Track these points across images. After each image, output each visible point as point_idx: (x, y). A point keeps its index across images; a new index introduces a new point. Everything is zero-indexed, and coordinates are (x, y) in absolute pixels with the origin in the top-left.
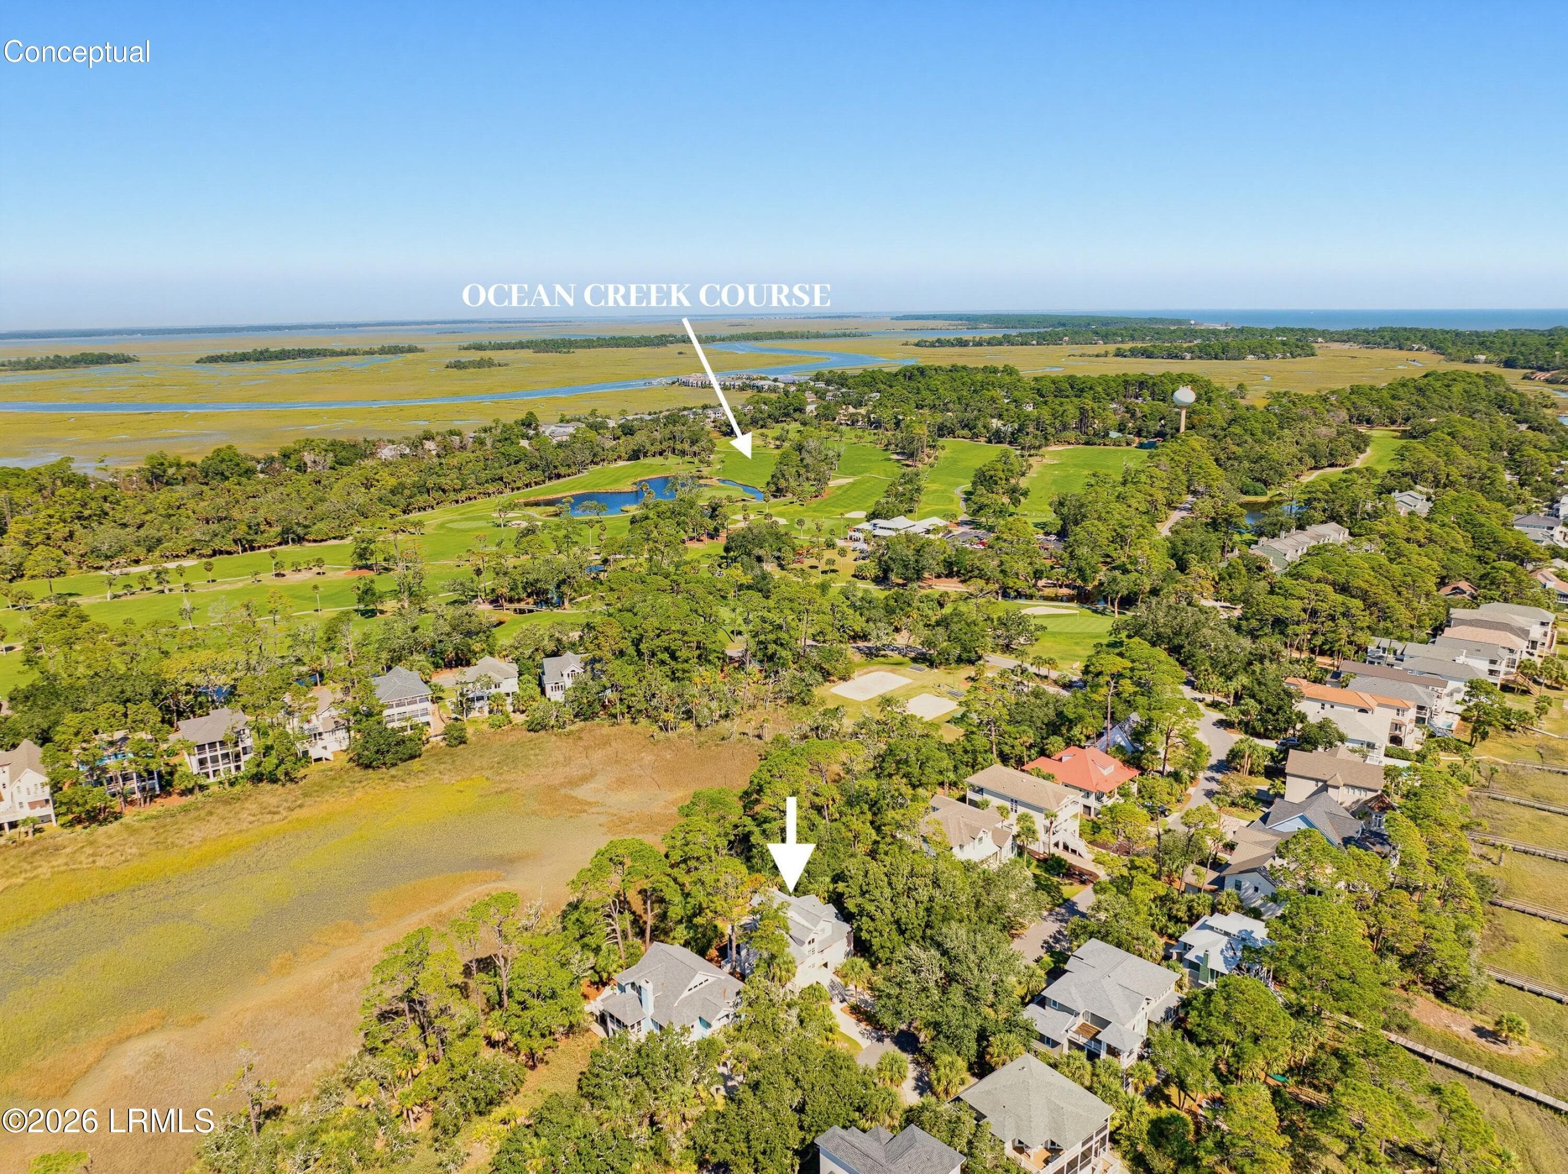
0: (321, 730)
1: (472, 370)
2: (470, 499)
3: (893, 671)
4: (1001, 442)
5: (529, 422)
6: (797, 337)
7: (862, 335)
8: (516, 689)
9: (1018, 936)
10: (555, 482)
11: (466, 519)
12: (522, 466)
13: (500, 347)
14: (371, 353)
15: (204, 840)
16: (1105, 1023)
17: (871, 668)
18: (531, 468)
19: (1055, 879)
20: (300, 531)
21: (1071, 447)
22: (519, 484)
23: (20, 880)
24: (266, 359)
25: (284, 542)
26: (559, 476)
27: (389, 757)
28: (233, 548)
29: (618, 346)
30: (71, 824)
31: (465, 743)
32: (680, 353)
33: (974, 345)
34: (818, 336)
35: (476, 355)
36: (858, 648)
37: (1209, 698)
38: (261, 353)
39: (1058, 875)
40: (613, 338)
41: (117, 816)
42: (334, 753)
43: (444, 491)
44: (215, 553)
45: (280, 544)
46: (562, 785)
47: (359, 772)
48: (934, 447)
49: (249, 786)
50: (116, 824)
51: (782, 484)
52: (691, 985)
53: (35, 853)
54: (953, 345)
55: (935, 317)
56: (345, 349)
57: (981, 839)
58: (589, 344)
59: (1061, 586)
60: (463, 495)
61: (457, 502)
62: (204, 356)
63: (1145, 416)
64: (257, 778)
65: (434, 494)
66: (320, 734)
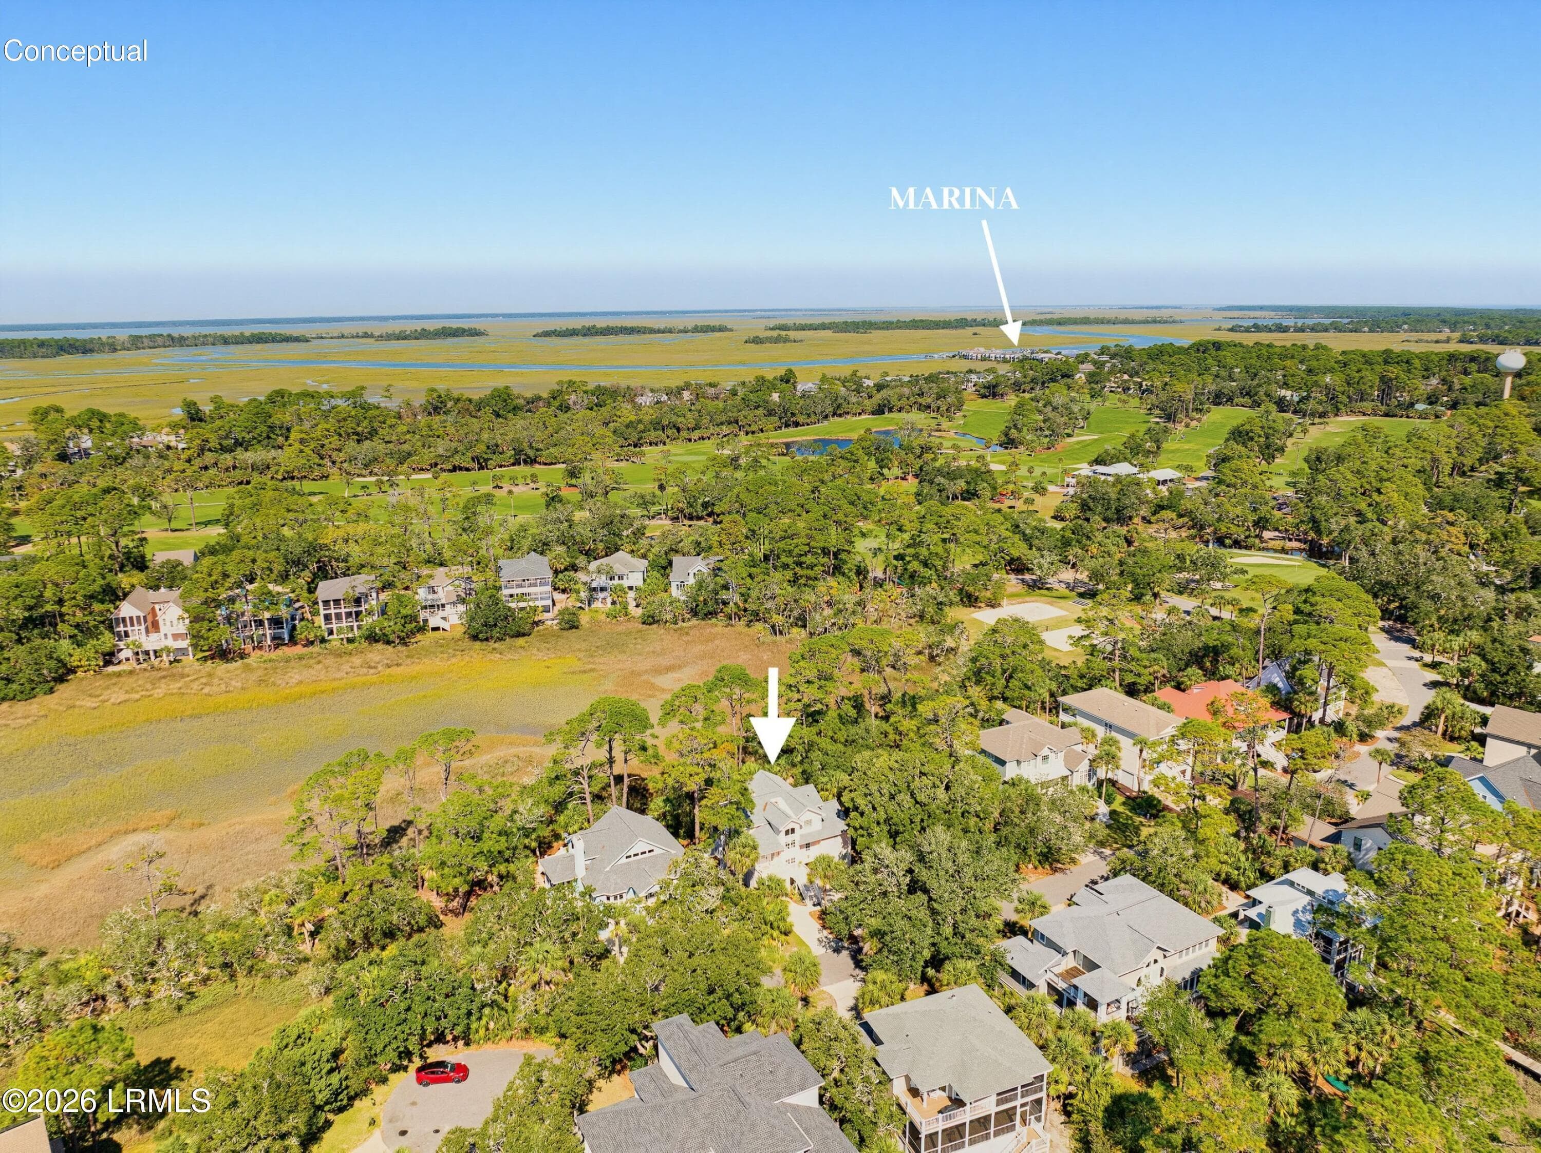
0: (443, 602)
1: (768, 345)
2: (703, 439)
3: (1051, 604)
4: (1284, 411)
5: (788, 379)
6: (1103, 323)
7: (1174, 322)
8: (640, 583)
9: (1062, 870)
10: (791, 429)
11: (691, 454)
12: (760, 412)
13: (803, 328)
14: (685, 331)
15: (301, 682)
16: (1091, 966)
17: (1027, 599)
18: (770, 415)
19: (1138, 819)
20: (531, 453)
21: (1366, 418)
22: (754, 428)
23: (137, 696)
24: (592, 335)
25: (516, 463)
26: (797, 424)
27: (495, 633)
28: (471, 465)
29: (917, 328)
30: (205, 659)
31: (577, 628)
32: (975, 334)
33: (1295, 331)
34: (1126, 322)
35: (775, 333)
36: (1023, 580)
37: (1428, 658)
38: (589, 329)
39: (1145, 816)
40: (914, 321)
41: (243, 656)
42: (451, 626)
43: (678, 430)
44: (455, 469)
45: (513, 464)
46: (646, 671)
47: (467, 643)
48: (1201, 410)
49: (365, 644)
50: (240, 662)
51: (1014, 433)
52: (631, 853)
53: (164, 677)
54: (1270, 331)
55: (1261, 308)
56: (662, 327)
57: (1045, 758)
58: (887, 326)
59: (1290, 540)
60: (696, 434)
61: (690, 440)
62: (540, 331)
63: (1465, 389)
64: (372, 638)
65: (669, 432)
66: (443, 606)
